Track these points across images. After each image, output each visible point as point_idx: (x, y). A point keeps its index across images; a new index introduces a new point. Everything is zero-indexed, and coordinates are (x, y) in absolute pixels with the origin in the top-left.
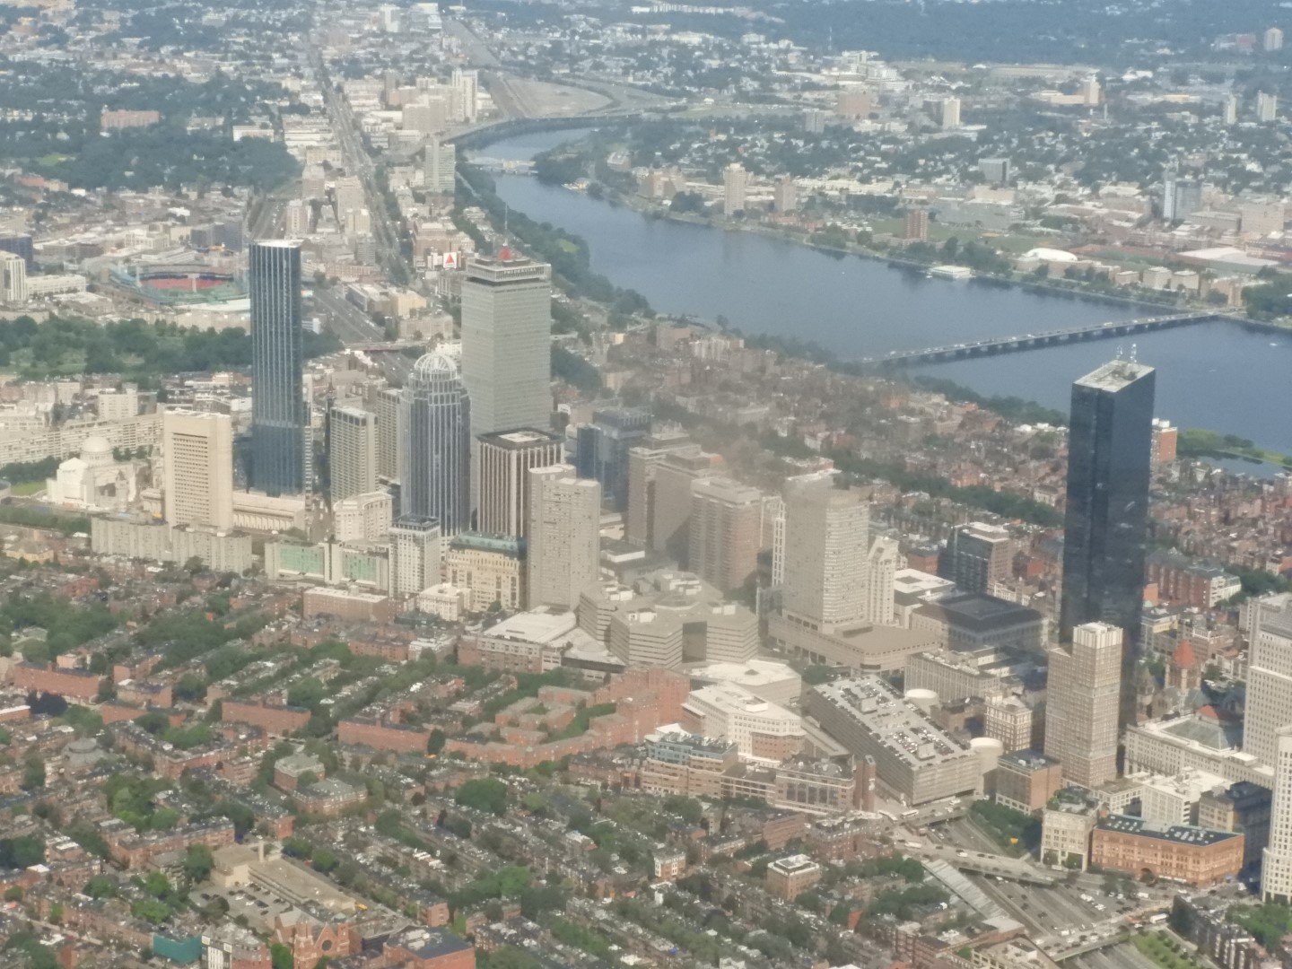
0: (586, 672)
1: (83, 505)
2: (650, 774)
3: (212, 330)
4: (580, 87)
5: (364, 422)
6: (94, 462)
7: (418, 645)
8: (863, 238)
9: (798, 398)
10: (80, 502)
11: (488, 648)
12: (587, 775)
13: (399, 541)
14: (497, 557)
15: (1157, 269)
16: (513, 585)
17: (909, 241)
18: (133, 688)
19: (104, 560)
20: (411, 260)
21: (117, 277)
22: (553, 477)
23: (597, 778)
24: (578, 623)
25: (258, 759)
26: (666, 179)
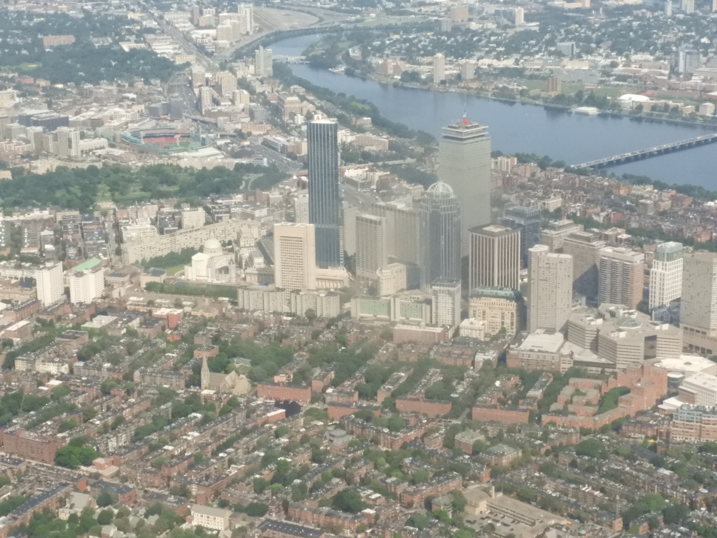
0: (590, 368)
1: (209, 280)
2: (676, 429)
3: (204, 169)
4: (294, 10)
5: (380, 223)
6: (213, 255)
7: (480, 357)
8: (522, 93)
9: (570, 191)
10: (206, 278)
11: (526, 357)
12: (634, 432)
13: (439, 294)
14: (502, 301)
15: (707, 104)
16: (512, 317)
17: (553, 94)
18: (336, 394)
19: (256, 314)
20: (281, 119)
21: (126, 138)
22: (543, 253)
23: (641, 433)
24: (566, 337)
25: (442, 434)
26: (395, 64)
